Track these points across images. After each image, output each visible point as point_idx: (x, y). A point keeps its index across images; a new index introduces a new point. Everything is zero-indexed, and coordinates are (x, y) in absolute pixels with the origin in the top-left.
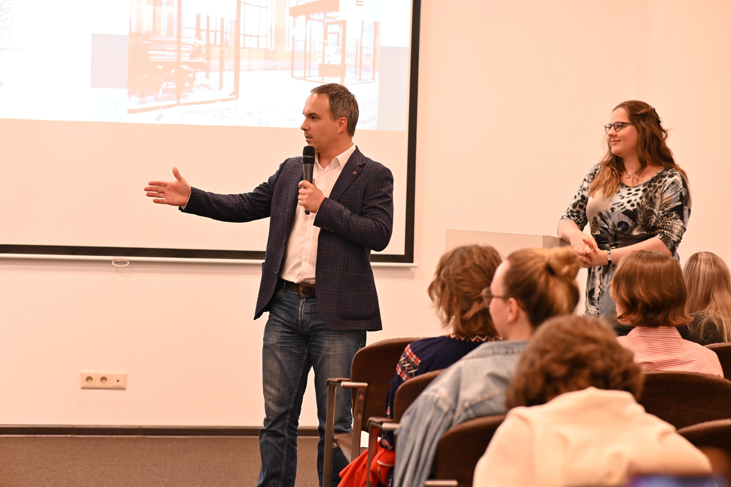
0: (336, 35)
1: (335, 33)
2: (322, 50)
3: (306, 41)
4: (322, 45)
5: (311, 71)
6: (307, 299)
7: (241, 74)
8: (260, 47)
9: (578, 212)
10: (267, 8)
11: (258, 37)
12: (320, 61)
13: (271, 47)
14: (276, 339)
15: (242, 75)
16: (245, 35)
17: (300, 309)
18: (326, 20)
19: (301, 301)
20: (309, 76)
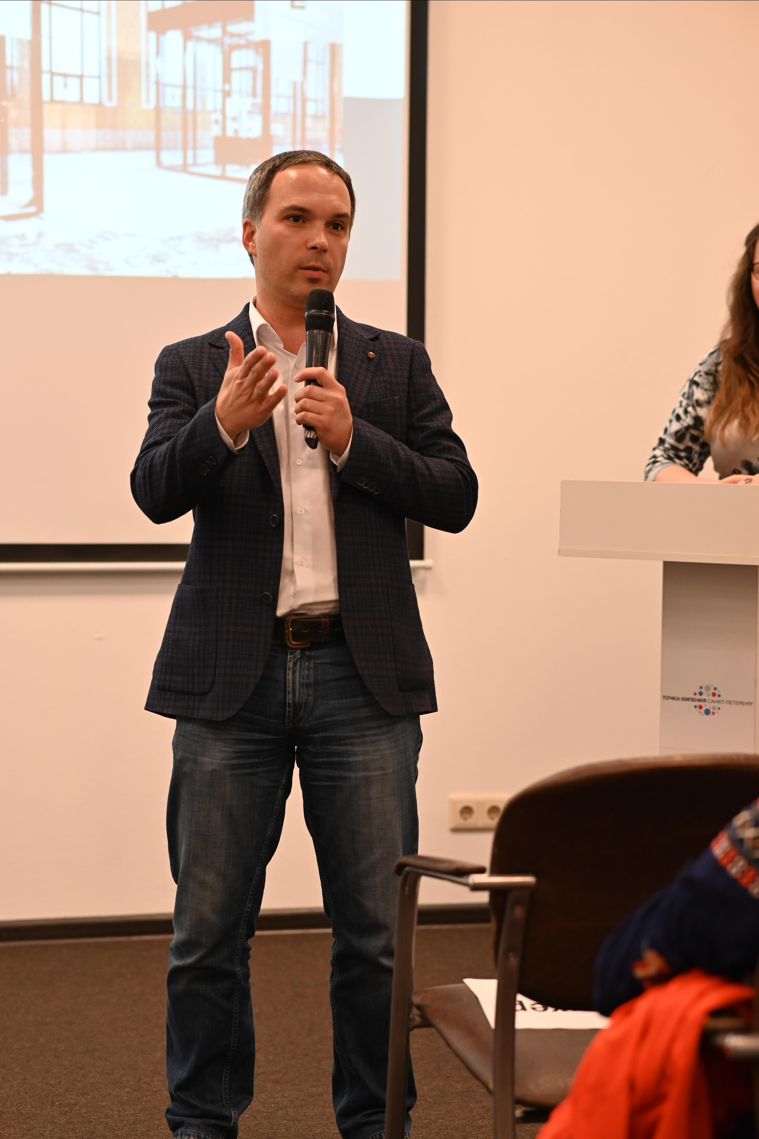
0: (249, 75)
1: (247, 68)
2: (219, 106)
3: (184, 87)
4: (219, 96)
5: (199, 152)
6: (303, 650)
7: (48, 159)
8: (87, 100)
9: (688, 450)
10: (98, 13)
11: (81, 77)
12: (216, 130)
13: (110, 98)
14: (222, 759)
15: (49, 161)
16: (52, 74)
17: (290, 677)
18: (227, 40)
19: (289, 656)
20: (195, 164)
